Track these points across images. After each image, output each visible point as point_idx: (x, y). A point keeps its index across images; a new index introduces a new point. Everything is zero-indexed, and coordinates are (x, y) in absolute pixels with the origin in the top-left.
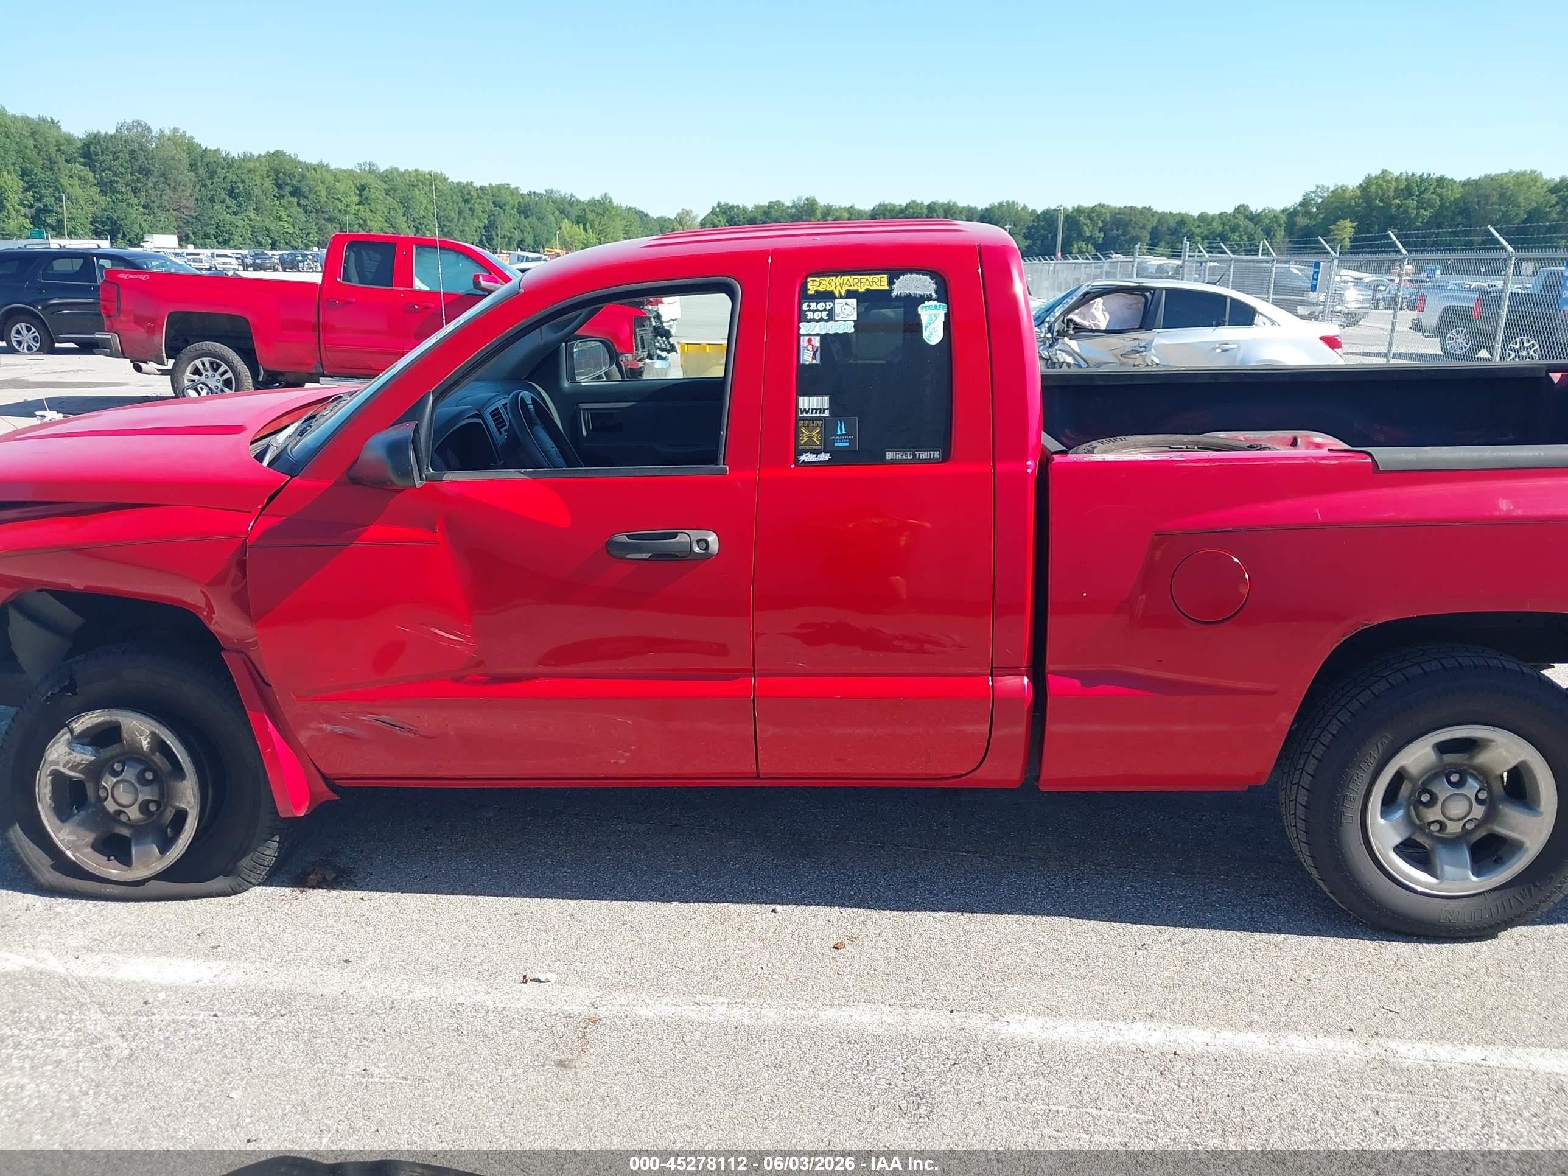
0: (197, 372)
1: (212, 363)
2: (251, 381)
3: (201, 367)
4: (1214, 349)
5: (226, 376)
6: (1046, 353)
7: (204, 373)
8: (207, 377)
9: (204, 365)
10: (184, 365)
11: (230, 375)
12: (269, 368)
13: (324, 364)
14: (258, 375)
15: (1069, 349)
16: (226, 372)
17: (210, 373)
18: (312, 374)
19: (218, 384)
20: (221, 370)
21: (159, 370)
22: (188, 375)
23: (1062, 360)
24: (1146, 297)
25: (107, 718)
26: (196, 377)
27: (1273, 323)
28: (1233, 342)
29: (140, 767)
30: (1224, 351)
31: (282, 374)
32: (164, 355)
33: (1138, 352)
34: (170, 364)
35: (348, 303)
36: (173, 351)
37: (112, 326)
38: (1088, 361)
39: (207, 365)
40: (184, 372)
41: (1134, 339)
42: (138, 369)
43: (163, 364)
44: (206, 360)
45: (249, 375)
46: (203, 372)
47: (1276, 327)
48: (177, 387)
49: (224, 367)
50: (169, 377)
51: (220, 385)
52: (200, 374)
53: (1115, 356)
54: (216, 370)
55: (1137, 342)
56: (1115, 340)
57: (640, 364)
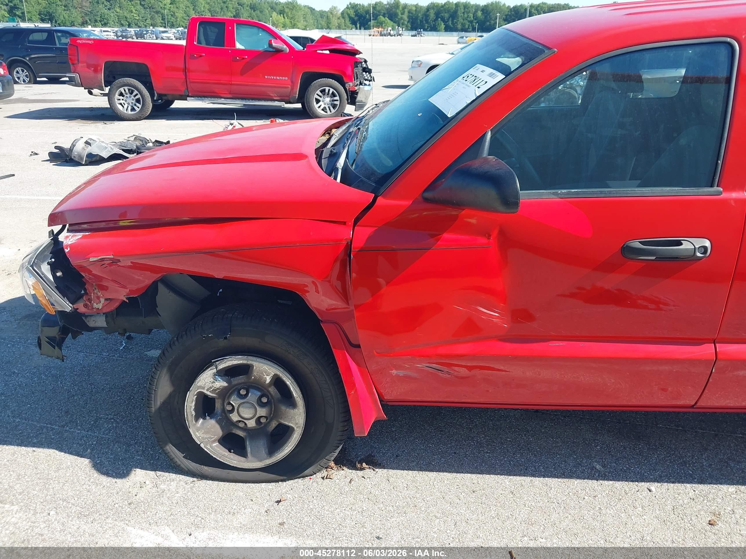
0: (121, 94)
1: (129, 90)
2: (150, 100)
3: (123, 92)
5: (137, 97)
7: (126, 95)
8: (127, 97)
9: (125, 91)
10: (115, 91)
11: (139, 96)
12: (160, 92)
13: (189, 90)
14: (154, 96)
16: (137, 95)
17: (128, 95)
18: (181, 95)
19: (133, 101)
20: (134, 94)
21: (101, 94)
22: (117, 96)
25: (245, 362)
26: (121, 98)
29: (259, 394)
31: (165, 95)
32: (104, 85)
34: (107, 90)
35: (201, 56)
36: (108, 83)
37: (75, 70)
39: (127, 91)
40: (115, 95)
42: (91, 93)
43: (103, 90)
44: (126, 88)
45: (149, 96)
46: (124, 94)
48: (112, 103)
49: (136, 92)
50: (107, 97)
51: (134, 102)
52: (123, 96)
54: (131, 93)
57: (356, 88)
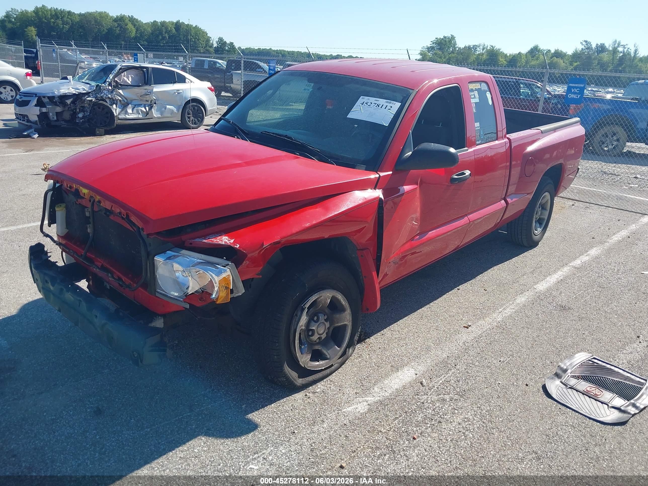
4: (175, 93)
6: (110, 96)
15: (119, 94)
23: (117, 99)
24: (143, 71)
27: (191, 82)
28: (181, 90)
30: (178, 93)
33: (147, 95)
38: (127, 98)
41: (145, 89)
47: (192, 83)
53: (138, 96)
55: (146, 90)
56: (137, 90)
